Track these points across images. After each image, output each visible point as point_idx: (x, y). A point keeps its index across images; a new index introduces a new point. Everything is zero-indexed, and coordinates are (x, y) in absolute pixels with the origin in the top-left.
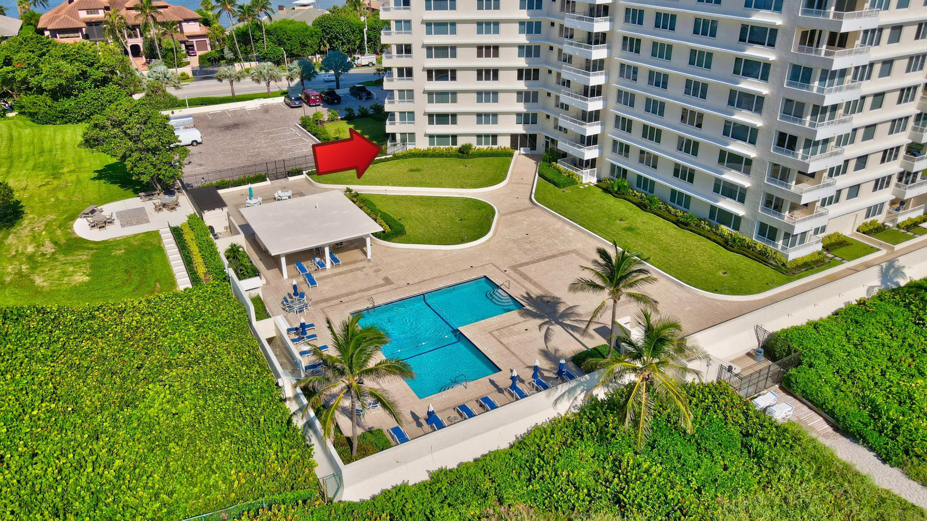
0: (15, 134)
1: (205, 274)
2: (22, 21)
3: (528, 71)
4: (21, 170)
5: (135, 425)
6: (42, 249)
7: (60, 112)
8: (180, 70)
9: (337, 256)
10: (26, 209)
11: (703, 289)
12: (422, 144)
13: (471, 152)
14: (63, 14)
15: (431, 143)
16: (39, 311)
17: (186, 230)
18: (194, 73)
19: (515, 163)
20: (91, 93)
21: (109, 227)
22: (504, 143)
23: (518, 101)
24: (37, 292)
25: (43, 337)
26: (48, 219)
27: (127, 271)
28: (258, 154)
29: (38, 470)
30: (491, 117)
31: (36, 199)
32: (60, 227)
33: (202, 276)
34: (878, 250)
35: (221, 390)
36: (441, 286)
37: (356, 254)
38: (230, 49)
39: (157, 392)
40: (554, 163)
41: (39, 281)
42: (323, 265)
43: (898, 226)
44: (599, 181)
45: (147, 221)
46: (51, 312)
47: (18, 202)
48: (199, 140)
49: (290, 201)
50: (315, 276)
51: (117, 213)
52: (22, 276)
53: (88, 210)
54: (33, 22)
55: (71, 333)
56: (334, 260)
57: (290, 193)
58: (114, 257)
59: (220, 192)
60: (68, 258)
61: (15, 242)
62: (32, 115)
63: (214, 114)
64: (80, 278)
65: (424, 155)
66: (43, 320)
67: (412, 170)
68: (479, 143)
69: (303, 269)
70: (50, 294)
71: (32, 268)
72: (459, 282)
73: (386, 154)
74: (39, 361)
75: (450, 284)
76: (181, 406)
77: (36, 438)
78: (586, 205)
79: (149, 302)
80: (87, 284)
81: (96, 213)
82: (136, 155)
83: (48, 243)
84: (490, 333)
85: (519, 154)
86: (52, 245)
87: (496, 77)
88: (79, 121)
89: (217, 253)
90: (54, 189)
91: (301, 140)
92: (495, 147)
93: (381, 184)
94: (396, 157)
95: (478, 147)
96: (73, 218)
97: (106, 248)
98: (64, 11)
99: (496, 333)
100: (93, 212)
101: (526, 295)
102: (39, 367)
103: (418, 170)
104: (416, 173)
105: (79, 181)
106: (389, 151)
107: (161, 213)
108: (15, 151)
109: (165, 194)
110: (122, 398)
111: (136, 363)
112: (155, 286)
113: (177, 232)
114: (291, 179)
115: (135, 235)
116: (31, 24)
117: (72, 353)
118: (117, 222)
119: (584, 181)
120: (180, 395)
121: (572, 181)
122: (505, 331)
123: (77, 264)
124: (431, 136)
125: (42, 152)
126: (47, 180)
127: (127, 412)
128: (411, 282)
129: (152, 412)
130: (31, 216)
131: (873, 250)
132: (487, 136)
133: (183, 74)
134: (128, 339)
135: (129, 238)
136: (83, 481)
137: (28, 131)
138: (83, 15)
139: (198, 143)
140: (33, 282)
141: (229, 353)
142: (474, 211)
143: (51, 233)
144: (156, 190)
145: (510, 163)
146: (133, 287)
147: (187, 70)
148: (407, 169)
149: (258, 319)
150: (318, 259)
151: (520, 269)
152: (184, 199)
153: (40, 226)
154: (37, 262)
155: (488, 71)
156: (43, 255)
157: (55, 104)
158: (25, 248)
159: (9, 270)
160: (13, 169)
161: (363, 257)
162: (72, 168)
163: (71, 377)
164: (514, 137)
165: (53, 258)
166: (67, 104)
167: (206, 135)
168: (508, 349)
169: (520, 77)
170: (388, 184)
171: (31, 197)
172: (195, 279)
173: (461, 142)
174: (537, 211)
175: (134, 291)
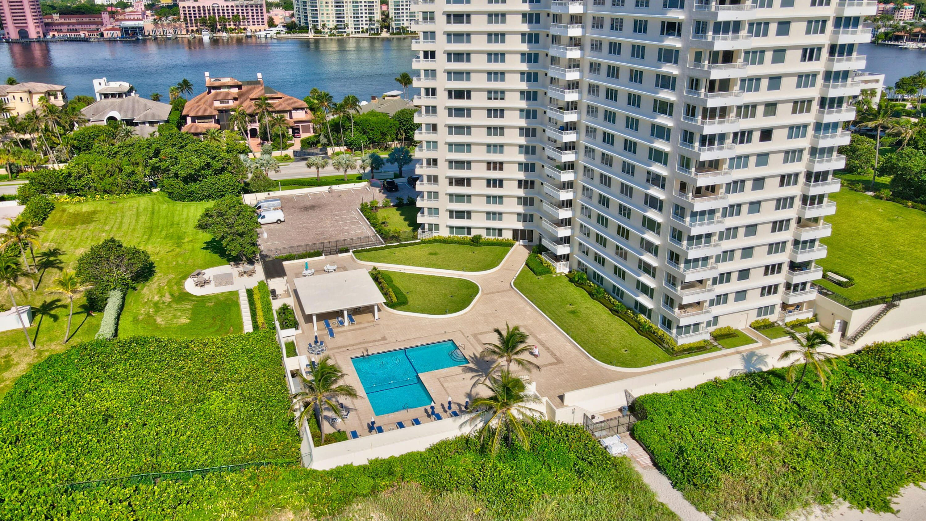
0: (156, 209)
1: (263, 323)
2: (171, 106)
3: (526, 182)
4: (157, 238)
5: (202, 413)
6: (163, 299)
7: (188, 193)
8: (284, 153)
9: (353, 317)
10: (157, 269)
11: (602, 361)
12: (444, 233)
13: (481, 241)
14: (202, 104)
15: (451, 233)
16: (156, 340)
17: (256, 292)
18: (295, 153)
19: (513, 252)
20: (211, 179)
21: (207, 286)
22: (508, 235)
23: (518, 204)
24: (157, 327)
25: (157, 357)
26: (170, 277)
27: (213, 318)
28: (322, 233)
29: (145, 432)
30: (498, 215)
31: (164, 262)
32: (176, 284)
33: (260, 325)
34: (756, 342)
35: (255, 398)
36: (418, 344)
37: (369, 316)
38: (325, 136)
39: (217, 396)
40: (539, 255)
41: (159, 320)
42: (342, 323)
43: (786, 325)
44: (570, 272)
45: (232, 283)
46: (163, 342)
47: (152, 263)
48: (282, 220)
49: (334, 274)
50: (335, 331)
51: (214, 276)
52: (149, 317)
53: (195, 273)
54: (179, 108)
55: (173, 356)
56: (351, 320)
57: (335, 267)
58: (206, 308)
59: (285, 263)
60: (179, 306)
61: (148, 292)
62: (170, 195)
63: (299, 196)
64: (184, 320)
65: (444, 241)
66: (158, 346)
67: (431, 254)
68: (488, 234)
69: (328, 325)
70: (164, 330)
71: (156, 311)
72: (432, 342)
73: (417, 239)
74: (153, 371)
75: (425, 343)
76: (230, 405)
77: (147, 415)
78: (550, 290)
79: (223, 339)
80: (188, 325)
81: (200, 276)
82: (230, 237)
83: (167, 295)
84: (438, 379)
85: (519, 244)
86: (169, 297)
87: (501, 186)
88: (201, 200)
89: (271, 310)
90: (176, 255)
91: (357, 222)
92: (500, 238)
93: (404, 264)
94: (423, 242)
95: (487, 237)
96: (185, 278)
97: (203, 301)
98: (203, 101)
99: (442, 380)
100: (198, 274)
101: (473, 356)
102: (153, 374)
103: (435, 254)
104: (434, 256)
105: (193, 250)
106: (419, 237)
107: (242, 278)
108: (155, 222)
109: (248, 263)
110: (197, 397)
111: (208, 377)
112: (230, 329)
113: (250, 293)
114: (340, 255)
115: (223, 293)
116: (178, 110)
117: (172, 368)
118: (213, 283)
119: (558, 271)
120: (231, 399)
121: (548, 271)
122: (448, 379)
123: (184, 310)
124: (451, 227)
125: (172, 224)
126: (173, 248)
127: (199, 405)
128: (399, 340)
129: (212, 407)
130: (159, 274)
131: (753, 341)
132: (494, 229)
133: (286, 156)
134: (206, 362)
135: (218, 294)
136: (169, 440)
137: (165, 206)
138: (217, 104)
139: (281, 222)
140: (155, 321)
141: (264, 376)
142: (464, 290)
143: (170, 287)
144: (242, 260)
145: (508, 251)
146: (216, 329)
147: (290, 152)
148: (428, 252)
149: (288, 356)
150: (340, 319)
151: (479, 336)
152: (259, 268)
153: (164, 282)
154: (159, 307)
155: (495, 181)
156: (164, 303)
157: (186, 187)
158: (153, 297)
159: (142, 312)
160: (152, 237)
161: (372, 319)
162: (190, 239)
163: (170, 382)
164: (515, 232)
165: (169, 306)
166: (193, 187)
167: (289, 215)
168: (445, 390)
169: (520, 186)
170: (409, 264)
171: (161, 260)
172: (256, 326)
173: (474, 233)
174: (512, 293)
175: (216, 331)
